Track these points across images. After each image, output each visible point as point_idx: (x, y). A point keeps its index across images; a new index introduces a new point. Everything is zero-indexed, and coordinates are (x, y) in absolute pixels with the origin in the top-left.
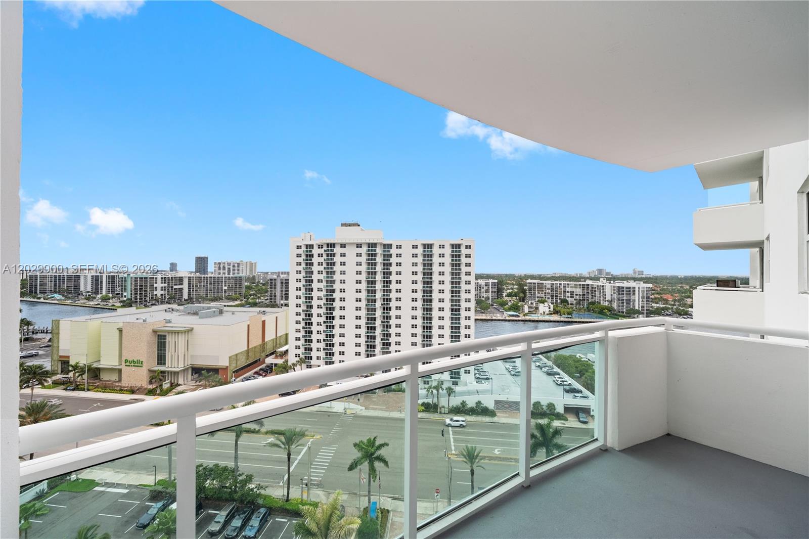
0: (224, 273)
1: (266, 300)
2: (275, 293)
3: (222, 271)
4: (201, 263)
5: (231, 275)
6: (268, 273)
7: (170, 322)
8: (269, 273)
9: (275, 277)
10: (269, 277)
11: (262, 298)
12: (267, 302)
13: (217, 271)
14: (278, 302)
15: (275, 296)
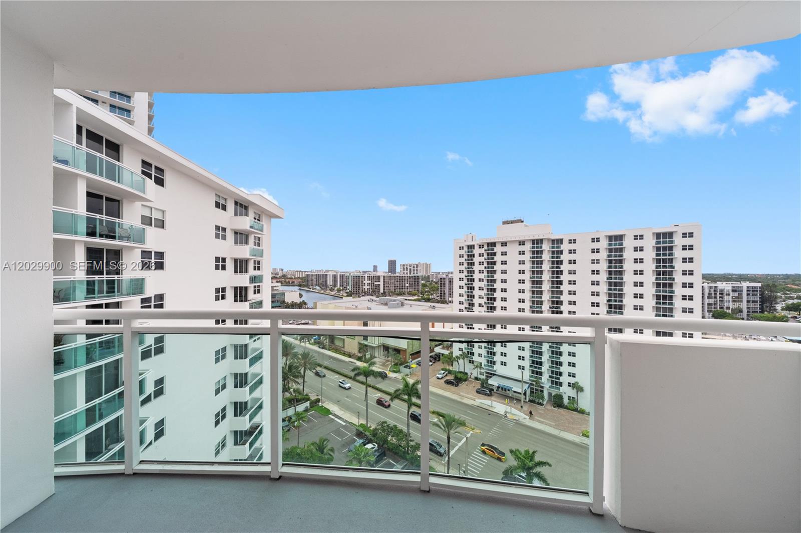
0: (407, 273)
1: (438, 296)
2: (444, 291)
3: (405, 272)
4: (392, 264)
5: (412, 275)
6: (439, 273)
7: (370, 309)
8: (441, 273)
9: (444, 276)
10: (440, 277)
11: (434, 295)
12: (438, 298)
13: (402, 272)
14: (447, 299)
15: (444, 294)
